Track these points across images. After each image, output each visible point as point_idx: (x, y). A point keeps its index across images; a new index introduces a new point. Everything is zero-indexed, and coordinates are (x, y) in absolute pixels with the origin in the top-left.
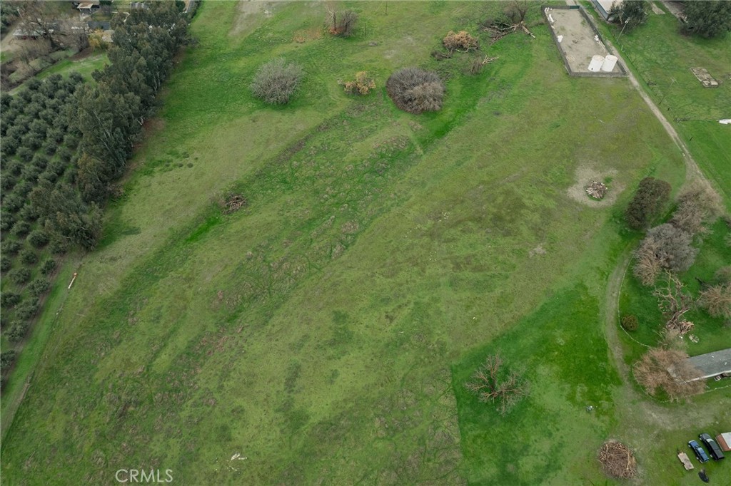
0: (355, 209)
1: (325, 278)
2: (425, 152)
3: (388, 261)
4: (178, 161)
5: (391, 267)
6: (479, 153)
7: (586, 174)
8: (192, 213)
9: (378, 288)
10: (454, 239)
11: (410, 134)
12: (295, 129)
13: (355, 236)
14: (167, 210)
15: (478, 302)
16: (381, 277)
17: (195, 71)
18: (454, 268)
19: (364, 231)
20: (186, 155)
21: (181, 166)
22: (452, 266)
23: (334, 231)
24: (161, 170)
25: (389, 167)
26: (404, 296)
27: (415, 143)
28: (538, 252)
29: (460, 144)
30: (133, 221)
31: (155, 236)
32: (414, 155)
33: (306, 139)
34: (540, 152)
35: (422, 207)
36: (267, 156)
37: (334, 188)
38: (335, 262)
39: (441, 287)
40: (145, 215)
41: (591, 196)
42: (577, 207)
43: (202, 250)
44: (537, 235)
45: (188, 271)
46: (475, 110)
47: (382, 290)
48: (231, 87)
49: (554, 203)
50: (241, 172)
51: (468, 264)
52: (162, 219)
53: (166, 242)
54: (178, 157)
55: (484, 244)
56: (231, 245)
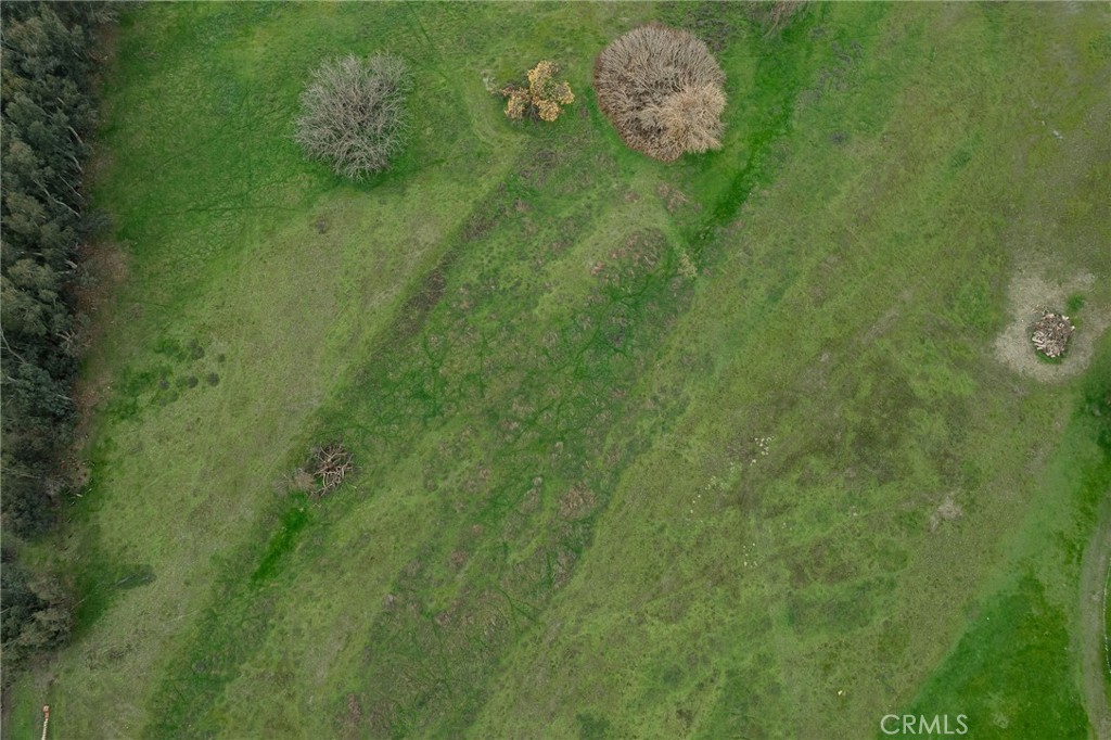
0: (579, 452)
1: (550, 638)
2: (700, 269)
3: (665, 579)
4: (181, 370)
5: (672, 596)
6: (813, 261)
7: (1032, 294)
8: (248, 509)
9: (654, 650)
10: (786, 506)
11: (663, 222)
12: (417, 243)
13: (589, 522)
14: (196, 512)
15: (844, 653)
16: (656, 622)
17: (155, 83)
18: (792, 578)
19: (606, 506)
20: (197, 351)
21: (193, 382)
22: (788, 574)
23: (545, 516)
24: (153, 401)
25: (632, 322)
26: (706, 661)
27: (677, 246)
28: (946, 515)
29: (771, 238)
30: (130, 552)
31: (187, 583)
32: (679, 280)
33: (445, 267)
34: (934, 242)
35: (714, 426)
36: (370, 332)
37: (526, 400)
38: (560, 595)
39: (774, 629)
40: (151, 530)
41: (1042, 354)
42: (1016, 388)
43: (292, 600)
44: (941, 471)
45: (276, 657)
46: (789, 130)
47: (663, 653)
48: (249, 126)
49: (970, 381)
50: (326, 382)
51: (818, 564)
52: (190, 537)
53: (214, 590)
54: (181, 358)
55: (845, 511)
56: (347, 584)
